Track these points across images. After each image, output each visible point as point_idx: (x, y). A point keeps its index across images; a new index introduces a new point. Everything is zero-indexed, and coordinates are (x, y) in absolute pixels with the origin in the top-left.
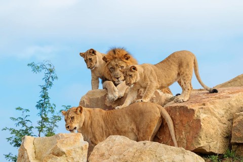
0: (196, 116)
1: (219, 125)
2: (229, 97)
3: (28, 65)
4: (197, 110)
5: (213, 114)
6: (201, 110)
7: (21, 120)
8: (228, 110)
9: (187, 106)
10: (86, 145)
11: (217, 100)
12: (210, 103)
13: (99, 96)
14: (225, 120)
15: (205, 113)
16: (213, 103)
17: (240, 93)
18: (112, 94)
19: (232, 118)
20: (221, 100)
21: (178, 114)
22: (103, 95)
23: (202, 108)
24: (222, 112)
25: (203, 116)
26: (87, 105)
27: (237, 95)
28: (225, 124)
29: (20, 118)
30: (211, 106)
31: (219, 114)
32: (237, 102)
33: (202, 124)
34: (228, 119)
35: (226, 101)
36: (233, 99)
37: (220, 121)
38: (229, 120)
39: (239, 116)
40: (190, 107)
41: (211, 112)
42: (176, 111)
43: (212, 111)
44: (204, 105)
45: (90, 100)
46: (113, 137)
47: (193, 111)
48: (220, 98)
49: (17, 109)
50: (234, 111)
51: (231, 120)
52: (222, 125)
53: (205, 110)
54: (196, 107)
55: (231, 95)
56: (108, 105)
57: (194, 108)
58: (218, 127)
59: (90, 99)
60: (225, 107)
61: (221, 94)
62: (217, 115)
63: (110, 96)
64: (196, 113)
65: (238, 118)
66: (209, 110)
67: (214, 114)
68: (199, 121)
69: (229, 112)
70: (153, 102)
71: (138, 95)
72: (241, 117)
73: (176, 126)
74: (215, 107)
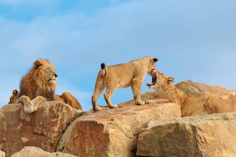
0: (105, 130)
1: (125, 139)
2: (135, 114)
4: (106, 125)
6: (109, 125)
8: (134, 126)
9: (97, 121)
10: (3, 155)
11: (124, 117)
12: (118, 119)
13: (14, 110)
14: (131, 134)
15: (113, 128)
16: (120, 119)
17: (145, 110)
18: (28, 107)
19: (137, 133)
20: (128, 116)
21: (88, 128)
22: (18, 109)
23: (110, 123)
24: (129, 127)
25: (111, 131)
26: (3, 118)
28: (131, 138)
30: (119, 122)
31: (126, 129)
32: (142, 119)
33: (110, 137)
34: (134, 133)
35: (132, 117)
36: (139, 116)
37: (126, 135)
38: (134, 135)
39: (144, 131)
40: (99, 122)
41: (118, 127)
42: (86, 125)
43: (120, 126)
44: (112, 120)
45: (6, 114)
46: (28, 148)
47: (102, 125)
48: (126, 115)
50: (139, 126)
51: (137, 135)
52: (129, 139)
53: (113, 125)
54: (105, 122)
55: (137, 112)
56: (22, 118)
57: (103, 123)
58: (125, 141)
59: (6, 112)
60: (131, 123)
61: (128, 111)
62: (124, 130)
63: (26, 109)
64: (105, 127)
65: (143, 133)
66: (117, 125)
67: (121, 129)
68: (107, 135)
69: (135, 127)
70: (64, 116)
71: (51, 110)
72: (146, 132)
73: (86, 139)
74: (123, 123)
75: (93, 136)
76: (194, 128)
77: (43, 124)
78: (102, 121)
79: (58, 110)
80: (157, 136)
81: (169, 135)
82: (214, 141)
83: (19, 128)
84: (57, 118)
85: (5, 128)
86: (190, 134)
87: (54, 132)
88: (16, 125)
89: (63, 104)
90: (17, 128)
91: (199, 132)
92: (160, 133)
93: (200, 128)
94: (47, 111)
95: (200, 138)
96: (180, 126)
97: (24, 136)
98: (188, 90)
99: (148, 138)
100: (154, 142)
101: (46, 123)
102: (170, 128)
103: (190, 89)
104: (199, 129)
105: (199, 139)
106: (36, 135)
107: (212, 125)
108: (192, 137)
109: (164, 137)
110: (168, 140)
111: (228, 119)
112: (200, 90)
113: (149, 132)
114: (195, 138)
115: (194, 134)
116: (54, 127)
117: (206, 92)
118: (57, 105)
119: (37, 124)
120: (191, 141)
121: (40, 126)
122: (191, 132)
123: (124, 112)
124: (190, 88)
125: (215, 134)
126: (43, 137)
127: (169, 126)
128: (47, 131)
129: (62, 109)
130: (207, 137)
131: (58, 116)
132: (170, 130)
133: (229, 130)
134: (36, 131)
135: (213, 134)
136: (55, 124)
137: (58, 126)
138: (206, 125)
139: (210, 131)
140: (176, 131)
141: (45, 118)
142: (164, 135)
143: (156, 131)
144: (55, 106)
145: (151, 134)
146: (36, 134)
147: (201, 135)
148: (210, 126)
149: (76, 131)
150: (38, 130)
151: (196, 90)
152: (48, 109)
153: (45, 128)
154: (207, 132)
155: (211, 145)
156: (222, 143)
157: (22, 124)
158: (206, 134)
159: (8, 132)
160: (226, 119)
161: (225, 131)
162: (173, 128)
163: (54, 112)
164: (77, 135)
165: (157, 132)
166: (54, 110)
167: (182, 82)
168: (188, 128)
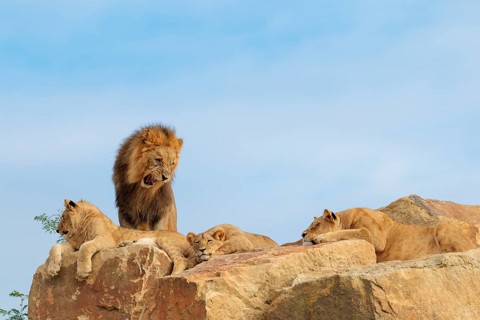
0: (199, 295)
1: (244, 311)
2: (268, 261)
3: (36, 218)
4: (201, 285)
5: (233, 291)
6: (209, 285)
7: (14, 314)
8: (265, 284)
9: (186, 277)
11: (248, 268)
12: (231, 272)
14: (259, 301)
15: (217, 290)
16: (236, 272)
17: (291, 254)
19: (270, 298)
20: (253, 267)
21: (172, 291)
23: (212, 281)
24: (254, 288)
25: (211, 295)
26: (45, 280)
27: (283, 258)
28: (258, 308)
29: (14, 310)
30: (228, 277)
31: (245, 291)
32: (282, 270)
33: (207, 308)
34: (265, 299)
35: (261, 269)
36: (275, 266)
37: (248, 303)
38: (267, 302)
39: (280, 294)
40: (190, 279)
41: (229, 288)
42: (169, 286)
43: (231, 286)
44: (218, 275)
47: (195, 286)
48: (253, 264)
49: (12, 294)
52: (253, 311)
53: (217, 285)
54: (201, 280)
55: (272, 259)
57: (196, 281)
58: (242, 314)
60: (259, 280)
61: (260, 257)
62: (242, 293)
64: (199, 289)
65: (279, 298)
66: (224, 284)
67: (236, 293)
68: (202, 303)
69: (267, 288)
70: (154, 273)
71: (130, 262)
72: (283, 296)
73: (169, 313)
74: (240, 280)
75: (180, 307)
76: (367, 284)
77: (116, 289)
78: (196, 278)
79: (143, 262)
80: (302, 302)
81: (322, 299)
82: (411, 309)
83: (74, 298)
84: (142, 276)
85: (51, 300)
86: (360, 296)
87: (135, 304)
88: (69, 293)
89: (152, 250)
90: (70, 298)
91: (377, 292)
92: (307, 296)
93: (380, 283)
94: (124, 265)
95: (380, 303)
96: (342, 281)
97: (82, 313)
98: (409, 214)
99: (286, 306)
100: (296, 313)
101: (122, 286)
102: (324, 287)
103: (412, 212)
104: (378, 286)
105: (377, 305)
106: (104, 311)
107: (406, 278)
108: (362, 302)
109: (314, 304)
110: (322, 309)
111: (445, 266)
112: (430, 214)
113: (287, 296)
114: (369, 303)
115: (368, 296)
116: (136, 295)
117: (440, 217)
118: (141, 251)
119: (106, 290)
120: (362, 309)
121: (111, 292)
122: (363, 292)
123: (251, 260)
124: (413, 209)
125: (414, 295)
126: (116, 313)
127: (323, 283)
128: (124, 302)
129: (151, 259)
130: (394, 302)
131: (144, 272)
132: (324, 291)
133: (448, 287)
134: (103, 302)
135: (408, 295)
136: (137, 288)
137: (143, 292)
138: (394, 278)
139: (401, 289)
140: (334, 292)
141: (121, 278)
142: (314, 299)
143: (300, 292)
144: (138, 253)
145: (291, 300)
146: (104, 308)
147: (380, 297)
148: (403, 279)
149: (153, 298)
150: (108, 300)
151: (423, 214)
152: (125, 260)
153: (120, 297)
154: (395, 291)
155: (402, 316)
156: (430, 312)
157: (80, 290)
158: (392, 295)
159: (54, 306)
160: (442, 265)
161: (439, 290)
162: (330, 286)
163: (136, 264)
164: (154, 306)
165: (302, 294)
166: (136, 261)
167: (400, 200)
168: (357, 284)
